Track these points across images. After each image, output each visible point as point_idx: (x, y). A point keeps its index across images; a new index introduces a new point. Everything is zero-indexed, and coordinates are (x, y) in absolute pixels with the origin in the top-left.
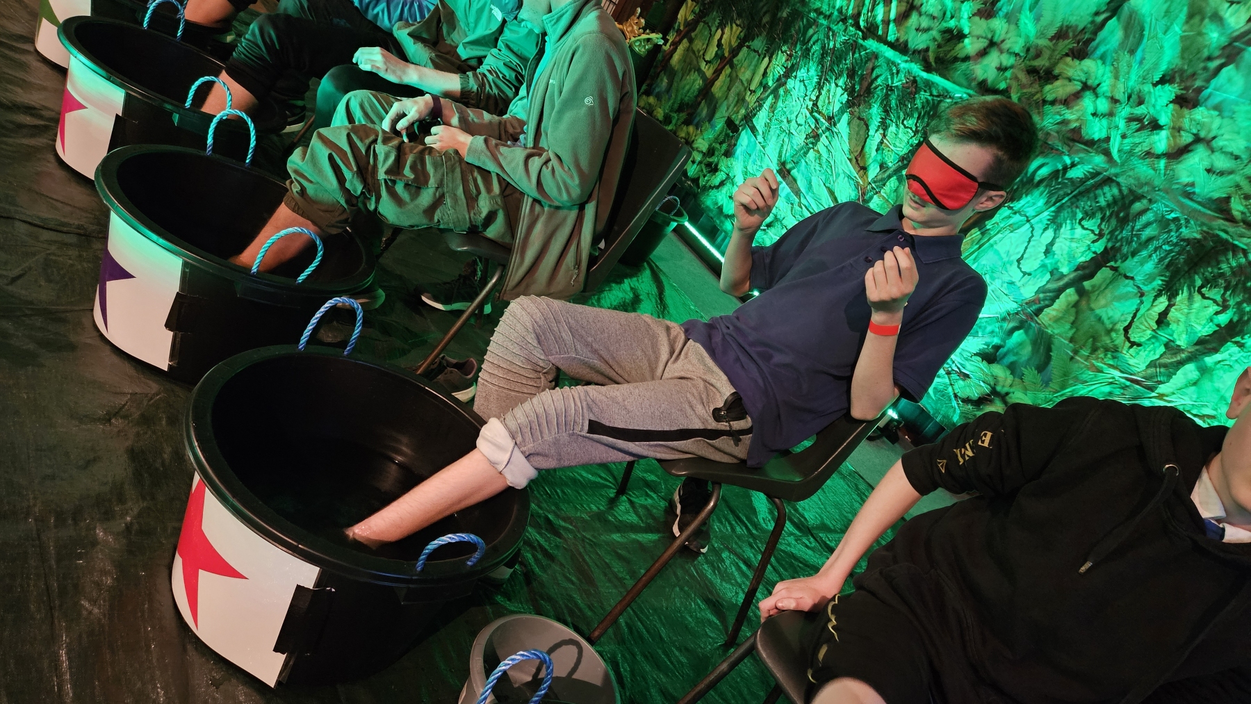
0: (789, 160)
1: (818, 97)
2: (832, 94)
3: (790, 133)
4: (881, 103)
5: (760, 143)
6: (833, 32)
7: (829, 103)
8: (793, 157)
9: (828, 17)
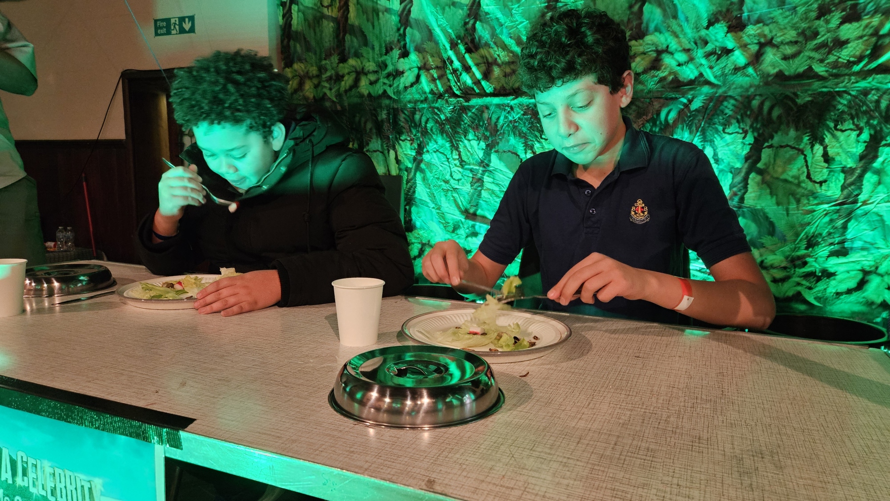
0: (468, 206)
1: (460, 155)
2: (469, 148)
3: (455, 189)
4: (514, 134)
5: (433, 208)
6: (437, 108)
7: (471, 154)
8: (470, 203)
9: (426, 100)
